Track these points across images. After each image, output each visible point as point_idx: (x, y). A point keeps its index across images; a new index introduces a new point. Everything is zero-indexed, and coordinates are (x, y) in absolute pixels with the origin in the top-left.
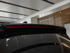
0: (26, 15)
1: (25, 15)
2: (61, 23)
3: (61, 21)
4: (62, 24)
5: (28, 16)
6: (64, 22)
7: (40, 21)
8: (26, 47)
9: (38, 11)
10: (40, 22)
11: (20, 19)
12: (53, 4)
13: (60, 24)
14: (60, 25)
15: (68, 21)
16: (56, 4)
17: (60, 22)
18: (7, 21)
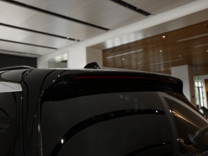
0: (74, 40)
1: (70, 39)
2: (162, 63)
3: (162, 59)
4: (164, 67)
5: (78, 41)
6: (170, 61)
7: (108, 56)
8: (96, 117)
9: (107, 30)
10: (108, 58)
11: (56, 49)
12: (147, 14)
13: (160, 64)
14: (160, 67)
15: (182, 59)
16: (154, 15)
17: (159, 61)
18: (20, 53)
